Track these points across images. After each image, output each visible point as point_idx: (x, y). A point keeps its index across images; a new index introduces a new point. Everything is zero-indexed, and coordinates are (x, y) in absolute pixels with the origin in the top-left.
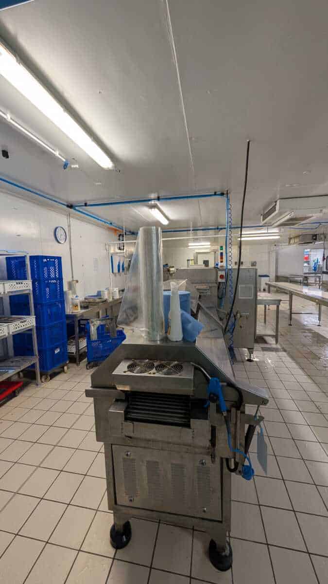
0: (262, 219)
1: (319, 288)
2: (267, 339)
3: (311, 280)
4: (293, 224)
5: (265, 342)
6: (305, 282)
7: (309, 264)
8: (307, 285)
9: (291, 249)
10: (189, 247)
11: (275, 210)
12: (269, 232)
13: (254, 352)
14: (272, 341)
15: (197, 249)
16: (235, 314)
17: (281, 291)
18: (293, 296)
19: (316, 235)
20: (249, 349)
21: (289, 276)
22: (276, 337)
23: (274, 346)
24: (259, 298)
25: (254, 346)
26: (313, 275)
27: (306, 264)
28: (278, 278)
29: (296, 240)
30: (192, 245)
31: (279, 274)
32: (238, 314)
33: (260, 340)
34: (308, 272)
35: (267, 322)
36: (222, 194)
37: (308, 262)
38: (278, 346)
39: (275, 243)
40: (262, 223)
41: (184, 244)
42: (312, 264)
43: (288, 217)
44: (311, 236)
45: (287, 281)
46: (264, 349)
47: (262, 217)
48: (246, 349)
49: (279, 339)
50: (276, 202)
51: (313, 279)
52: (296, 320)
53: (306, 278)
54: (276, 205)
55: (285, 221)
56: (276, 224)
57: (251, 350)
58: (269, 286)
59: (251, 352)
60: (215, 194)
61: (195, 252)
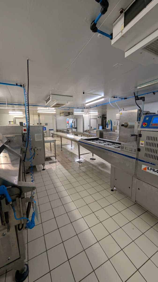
0: (46, 103)
1: (72, 134)
2: (52, 158)
3: (70, 131)
4: (59, 107)
5: (51, 160)
6: (68, 132)
7: (69, 124)
8: (68, 133)
9: (61, 118)
10: (9, 114)
11: (50, 99)
12: (50, 109)
13: (45, 165)
14: (53, 158)
15: (15, 115)
16: (34, 149)
17: (58, 136)
18: (62, 138)
19: (69, 113)
20: (42, 164)
21: (61, 130)
22: (55, 156)
23: (55, 161)
24: (45, 140)
25: (45, 163)
26: (70, 129)
27: (68, 125)
28: (57, 131)
29: (63, 114)
30: (11, 113)
31: (58, 129)
32: (36, 149)
33: (48, 159)
34: (69, 128)
35: (52, 151)
36: (21, 86)
37: (68, 124)
38: (57, 160)
39: (55, 115)
40: (46, 104)
41: (6, 112)
42: (70, 125)
43: (56, 103)
44: (68, 113)
45: (60, 132)
46: (50, 163)
47: (45, 102)
48: (41, 165)
49: (57, 157)
50: (50, 95)
51: (71, 130)
52: (64, 148)
53: (68, 131)
54: (50, 97)
55: (55, 105)
56: (52, 106)
57: (44, 165)
58: (53, 134)
59: (44, 166)
60: (17, 85)
61: (14, 117)
